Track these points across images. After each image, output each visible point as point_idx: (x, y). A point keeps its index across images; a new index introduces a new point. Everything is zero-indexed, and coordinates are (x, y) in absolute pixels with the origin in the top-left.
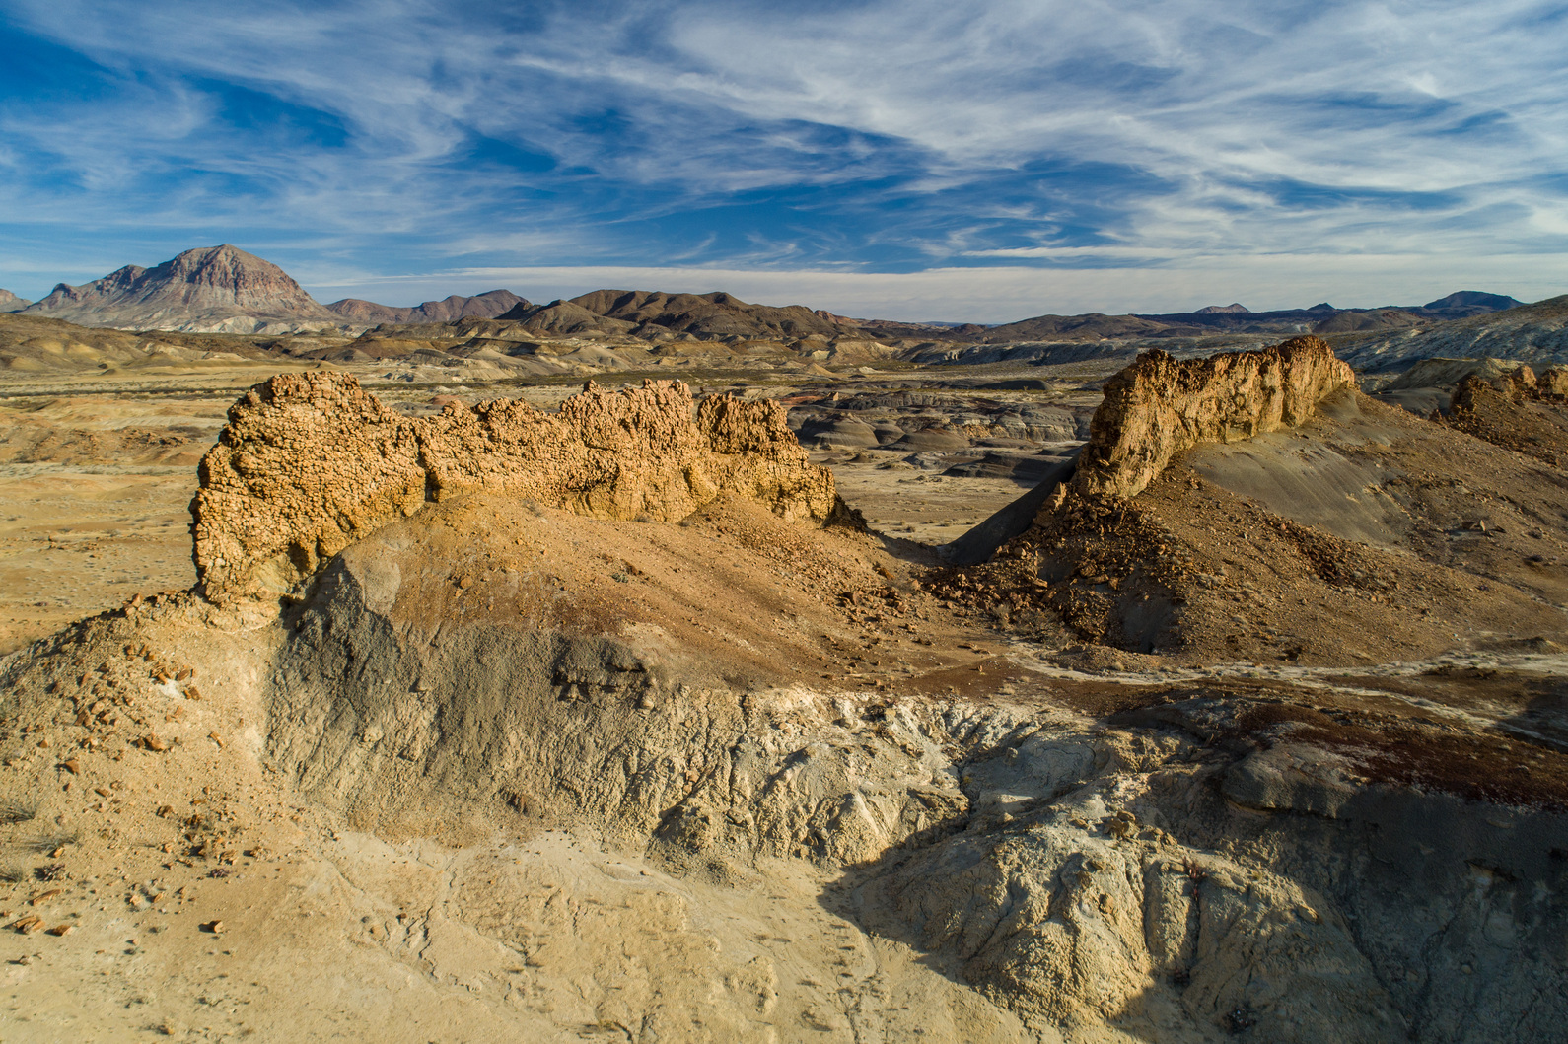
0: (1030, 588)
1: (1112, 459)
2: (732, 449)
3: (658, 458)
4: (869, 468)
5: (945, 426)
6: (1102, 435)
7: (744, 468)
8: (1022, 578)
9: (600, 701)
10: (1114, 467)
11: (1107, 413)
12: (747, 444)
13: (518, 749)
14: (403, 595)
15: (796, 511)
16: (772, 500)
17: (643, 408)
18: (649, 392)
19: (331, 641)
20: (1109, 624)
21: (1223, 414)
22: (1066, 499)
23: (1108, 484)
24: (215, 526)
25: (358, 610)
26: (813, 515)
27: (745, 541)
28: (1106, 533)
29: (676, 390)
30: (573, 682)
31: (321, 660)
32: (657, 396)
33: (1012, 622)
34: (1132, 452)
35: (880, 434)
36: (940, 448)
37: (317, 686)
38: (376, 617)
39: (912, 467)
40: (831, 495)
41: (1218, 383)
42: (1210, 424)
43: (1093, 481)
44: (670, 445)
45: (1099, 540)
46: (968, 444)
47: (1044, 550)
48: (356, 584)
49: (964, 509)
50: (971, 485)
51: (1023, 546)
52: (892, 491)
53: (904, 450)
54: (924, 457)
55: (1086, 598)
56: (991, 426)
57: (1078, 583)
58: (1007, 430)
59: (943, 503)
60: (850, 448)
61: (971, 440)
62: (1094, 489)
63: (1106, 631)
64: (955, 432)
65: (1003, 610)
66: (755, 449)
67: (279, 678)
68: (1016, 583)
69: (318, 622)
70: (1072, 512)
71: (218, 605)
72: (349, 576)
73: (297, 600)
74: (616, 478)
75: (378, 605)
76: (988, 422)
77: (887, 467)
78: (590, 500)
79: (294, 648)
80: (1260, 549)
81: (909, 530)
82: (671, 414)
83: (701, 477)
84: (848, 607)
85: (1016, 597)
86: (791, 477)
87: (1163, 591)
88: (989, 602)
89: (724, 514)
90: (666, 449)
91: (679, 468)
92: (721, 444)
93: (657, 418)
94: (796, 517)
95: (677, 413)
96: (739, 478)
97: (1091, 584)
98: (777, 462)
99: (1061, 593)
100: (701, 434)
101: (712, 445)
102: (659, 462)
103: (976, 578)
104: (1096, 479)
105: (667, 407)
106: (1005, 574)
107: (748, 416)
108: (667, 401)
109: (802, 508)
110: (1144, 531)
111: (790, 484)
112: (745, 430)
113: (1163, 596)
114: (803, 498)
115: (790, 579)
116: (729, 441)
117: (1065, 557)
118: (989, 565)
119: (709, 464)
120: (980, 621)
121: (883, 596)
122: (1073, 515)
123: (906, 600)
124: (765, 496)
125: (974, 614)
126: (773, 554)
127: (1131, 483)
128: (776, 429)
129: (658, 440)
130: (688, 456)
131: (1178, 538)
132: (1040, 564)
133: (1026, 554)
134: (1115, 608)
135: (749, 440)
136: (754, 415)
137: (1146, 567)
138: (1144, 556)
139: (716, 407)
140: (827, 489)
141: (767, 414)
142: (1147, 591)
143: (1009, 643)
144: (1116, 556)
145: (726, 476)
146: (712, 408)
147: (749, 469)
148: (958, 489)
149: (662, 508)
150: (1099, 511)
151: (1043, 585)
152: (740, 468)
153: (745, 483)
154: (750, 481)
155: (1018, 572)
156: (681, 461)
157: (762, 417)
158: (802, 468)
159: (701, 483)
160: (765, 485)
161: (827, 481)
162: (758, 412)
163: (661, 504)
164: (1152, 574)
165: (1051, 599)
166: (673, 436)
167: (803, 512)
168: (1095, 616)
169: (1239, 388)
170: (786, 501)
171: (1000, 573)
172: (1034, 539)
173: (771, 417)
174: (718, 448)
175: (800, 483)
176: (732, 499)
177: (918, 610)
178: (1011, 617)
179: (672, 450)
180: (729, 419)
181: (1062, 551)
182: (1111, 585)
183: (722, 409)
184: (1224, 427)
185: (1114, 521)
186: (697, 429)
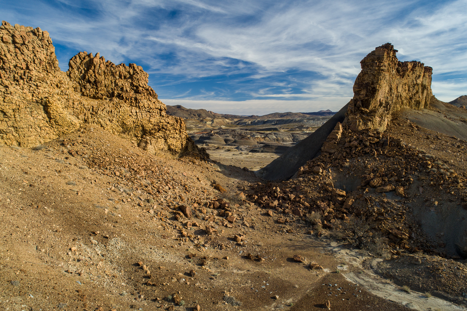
0: (331, 196)
1: (370, 108)
2: (99, 95)
4: (222, 151)
5: (248, 138)
7: (108, 109)
8: (324, 189)
10: (372, 112)
11: (366, 77)
12: (113, 93)
15: (157, 146)
18: (4, 31)
20: (410, 227)
21: (411, 94)
22: (343, 134)
23: (369, 123)
28: (379, 155)
29: (35, 34)
32: (13, 36)
33: (325, 227)
35: (226, 141)
36: (247, 145)
39: (237, 150)
41: (409, 76)
42: (406, 98)
43: (360, 122)
44: (24, 77)
45: (375, 160)
46: (257, 143)
47: (336, 167)
49: (258, 163)
50: (260, 155)
51: (319, 165)
52: (230, 158)
53: (235, 145)
54: (242, 147)
55: (382, 204)
56: (264, 138)
57: (370, 192)
58: (270, 139)
59: (250, 161)
60: (216, 145)
61: (258, 142)
62: (361, 127)
63: (410, 234)
64: (252, 140)
65: (315, 216)
66: (119, 96)
68: (320, 193)
70: (350, 142)
76: (263, 136)
77: (229, 150)
83: (61, 110)
84: (181, 220)
85: (323, 205)
86: (151, 120)
87: (448, 197)
88: (302, 209)
89: (80, 141)
90: (18, 81)
91: (34, 98)
92: (90, 90)
93: (9, 52)
94: (157, 150)
95: (33, 52)
96: (104, 116)
97: (381, 193)
98: (139, 108)
99: (358, 201)
100: (70, 80)
101: (81, 91)
102: (7, 90)
103: (287, 190)
104: (361, 120)
105: (24, 47)
106: (310, 186)
107: (114, 71)
108: (24, 42)
109: (161, 143)
110: (407, 153)
111: (151, 126)
112: (112, 83)
113: (451, 201)
114: (161, 136)
115: (127, 196)
116: (97, 89)
117: (352, 173)
118: (296, 180)
119: (71, 101)
120: (298, 227)
121: (216, 206)
122: (352, 143)
123: (235, 210)
124: (130, 133)
125: (292, 220)
126: (118, 174)
127: (379, 126)
128: (139, 85)
129: (8, 71)
130: (46, 90)
131: (434, 156)
132: (333, 179)
133: (323, 171)
134: (409, 212)
135: (115, 90)
136: (120, 72)
137: (423, 178)
138: (417, 170)
139: (85, 61)
140: (180, 132)
141: (132, 73)
142: (434, 197)
143: (333, 253)
144: (394, 170)
145: (91, 113)
146: (81, 62)
147: (113, 110)
148: (255, 157)
149: (14, 134)
150: (370, 140)
151: (341, 193)
152: (105, 108)
153: (110, 120)
154: (114, 119)
155: (319, 185)
156: (36, 92)
157: (128, 76)
158: (161, 115)
159: (61, 115)
160: (129, 124)
161: (181, 126)
162: (124, 72)
163: (13, 130)
164: (432, 183)
165: (351, 206)
166: (27, 71)
167: (162, 147)
168: (395, 220)
169: (417, 80)
170: (148, 138)
171: (306, 186)
172: (326, 160)
173: (134, 76)
174: (87, 93)
175: (159, 126)
176: (92, 130)
177: (245, 219)
178: (323, 223)
179: (26, 83)
180: (96, 71)
181: (349, 168)
182: (399, 193)
183: (90, 63)
184: (412, 101)
185: (382, 147)
186: (66, 76)
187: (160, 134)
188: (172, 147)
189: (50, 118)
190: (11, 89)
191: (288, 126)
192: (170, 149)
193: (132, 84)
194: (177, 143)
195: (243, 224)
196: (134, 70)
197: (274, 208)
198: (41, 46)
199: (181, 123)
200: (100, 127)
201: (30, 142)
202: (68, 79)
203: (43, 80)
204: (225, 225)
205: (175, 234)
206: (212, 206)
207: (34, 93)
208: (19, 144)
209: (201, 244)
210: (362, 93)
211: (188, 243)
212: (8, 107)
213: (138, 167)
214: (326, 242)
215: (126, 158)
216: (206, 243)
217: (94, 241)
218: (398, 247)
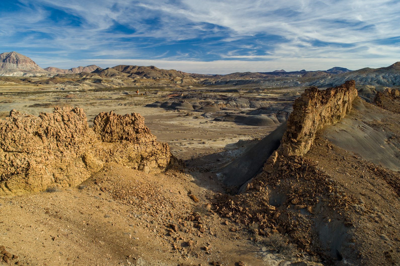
0: (266, 209)
1: (298, 139)
2: (114, 140)
4: (191, 118)
5: (213, 104)
7: (120, 150)
8: (261, 204)
10: (299, 142)
11: (296, 117)
12: (122, 137)
15: (150, 166)
16: (137, 162)
17: (52, 123)
18: (57, 114)
20: (312, 236)
21: (332, 113)
22: (278, 158)
23: (296, 151)
28: (300, 178)
29: (75, 112)
32: (62, 116)
33: (260, 234)
34: (306, 135)
35: (194, 107)
36: (211, 111)
39: (204, 117)
41: (331, 100)
42: (328, 117)
43: (290, 149)
44: (71, 143)
45: (297, 182)
46: (219, 110)
47: (272, 185)
49: (221, 134)
50: (222, 124)
52: (198, 127)
53: (201, 112)
54: (207, 114)
55: (297, 218)
56: (226, 104)
57: (290, 208)
58: (231, 105)
59: (214, 131)
60: (185, 111)
61: (220, 108)
62: (291, 154)
63: (311, 241)
64: (216, 106)
65: (254, 226)
66: (126, 139)
68: (259, 206)
70: (282, 166)
74: (27, 170)
76: (225, 103)
77: (196, 118)
80: (372, 185)
81: (204, 143)
83: (93, 158)
84: (172, 236)
85: (260, 216)
86: (147, 150)
87: (338, 216)
88: (247, 219)
89: (106, 179)
90: (68, 146)
91: (78, 156)
92: (107, 138)
93: (61, 129)
94: (150, 168)
95: (75, 125)
96: (117, 155)
97: (298, 209)
98: (139, 144)
99: (282, 214)
100: (95, 133)
101: (102, 139)
102: (62, 155)
103: (238, 203)
104: (291, 148)
105: (69, 122)
106: (253, 201)
107: (122, 122)
108: (69, 119)
109: (154, 164)
110: (318, 177)
111: (147, 154)
112: (121, 130)
113: (339, 220)
114: (154, 159)
115: (139, 220)
116: (112, 136)
117: (281, 190)
118: (244, 195)
119: (98, 151)
120: (243, 234)
121: (192, 220)
122: (283, 168)
123: (204, 221)
124: (133, 161)
125: (240, 228)
126: (131, 202)
127: (304, 148)
128: (139, 128)
129: (62, 142)
130: (84, 148)
131: (335, 181)
132: (269, 195)
133: (262, 188)
134: (313, 225)
135: (123, 135)
136: (126, 122)
137: (325, 200)
138: (322, 192)
139: (104, 119)
140: (166, 153)
141: (133, 120)
142: (329, 216)
143: (263, 256)
144: (308, 192)
145: (109, 155)
146: (102, 120)
147: (123, 150)
148: (218, 126)
149: (67, 179)
150: (295, 166)
151: (272, 209)
152: (118, 150)
153: (121, 157)
154: (124, 156)
155: (259, 200)
156: (78, 152)
157: (131, 122)
158: (153, 145)
159: (93, 162)
160: (133, 156)
161: (166, 149)
162: (128, 120)
163: (66, 178)
164: (329, 205)
165: (278, 217)
166: (73, 139)
167: (154, 166)
168: (303, 231)
169: (338, 102)
170: (145, 162)
171: (250, 200)
172: (265, 179)
173: (135, 122)
174: (106, 140)
175: (152, 153)
176: (112, 169)
177: (211, 229)
178: (259, 231)
179: (72, 147)
180: (111, 125)
181: (279, 187)
182: (308, 211)
183: (107, 120)
184: (333, 118)
185: (303, 171)
186: (93, 131)
187: (153, 158)
188: (161, 165)
189: (86, 165)
190: (65, 154)
191: (247, 87)
192: (159, 166)
193: (134, 128)
194: (163, 162)
195: (210, 233)
196: (135, 117)
197: (229, 218)
198: (79, 120)
199: (166, 147)
200: (115, 163)
201: (76, 183)
202: (94, 133)
203: (82, 142)
204: (198, 235)
205: (170, 247)
206: (190, 220)
207: (77, 152)
208: (70, 185)
209: (185, 254)
210: (293, 128)
211: (178, 253)
212: (63, 165)
213: (143, 194)
214: (260, 247)
215: (135, 188)
216: (188, 253)
217: (129, 263)
218: (302, 251)
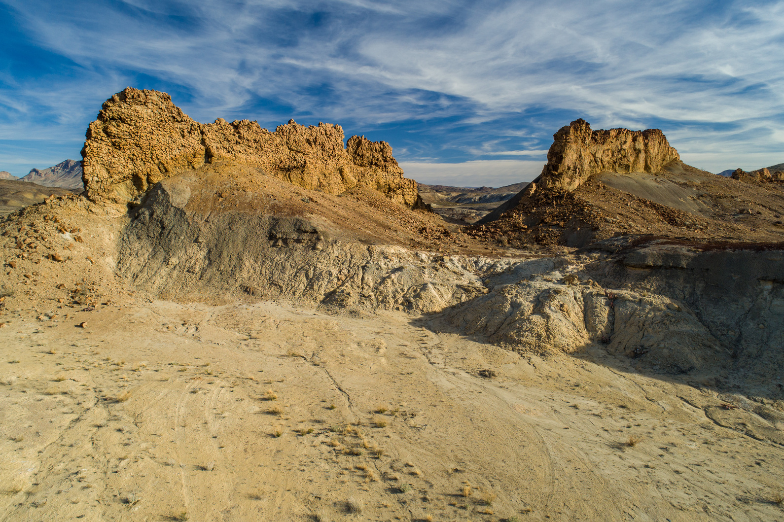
0: (518, 229)
1: (559, 171)
2: (364, 164)
3: (326, 160)
6: (554, 159)
7: (370, 173)
8: (514, 225)
9: (293, 247)
10: (561, 175)
11: (556, 148)
12: (372, 162)
13: (250, 268)
14: (191, 200)
15: (397, 200)
16: (385, 192)
17: (319, 135)
18: (322, 128)
19: (153, 221)
20: (560, 242)
21: (615, 159)
22: (536, 191)
23: (557, 183)
24: (94, 159)
25: (168, 206)
26: (406, 203)
27: (371, 204)
28: (556, 205)
29: (335, 128)
30: (279, 238)
31: (148, 230)
33: (509, 243)
34: (569, 168)
37: (145, 242)
38: (177, 209)
40: (415, 194)
41: (612, 142)
42: (609, 163)
43: (549, 181)
44: (332, 155)
45: (553, 207)
47: (525, 214)
48: (167, 194)
51: (514, 213)
55: (548, 231)
57: (543, 226)
62: (550, 185)
65: (504, 239)
66: (376, 164)
67: (125, 238)
68: (511, 228)
69: (147, 213)
70: (539, 195)
71: (94, 201)
72: (163, 191)
73: (136, 204)
74: (304, 166)
75: (178, 204)
78: (291, 176)
79: (134, 225)
80: (636, 210)
82: (333, 140)
83: (348, 174)
85: (511, 233)
86: (394, 181)
88: (497, 236)
89: (360, 192)
90: (330, 157)
91: (337, 167)
92: (359, 161)
93: (325, 141)
94: (397, 203)
96: (368, 177)
97: (550, 225)
98: (387, 172)
100: (348, 154)
101: (354, 161)
103: (490, 227)
104: (551, 181)
106: (505, 224)
107: (372, 148)
108: (331, 134)
109: (401, 199)
110: (576, 202)
111: (394, 185)
112: (371, 155)
113: (587, 227)
114: (401, 193)
116: (363, 160)
117: (535, 215)
120: (492, 243)
124: (381, 190)
125: (489, 240)
127: (569, 185)
128: (387, 156)
129: (326, 152)
130: (342, 162)
131: (594, 204)
135: (373, 160)
136: (376, 148)
137: (578, 216)
138: (577, 212)
139: (356, 142)
140: (413, 190)
142: (579, 226)
144: (562, 213)
145: (361, 176)
147: (373, 174)
150: (553, 194)
151: (525, 227)
154: (373, 180)
155: (512, 223)
156: (338, 163)
157: (380, 149)
158: (400, 178)
159: (348, 177)
160: (381, 183)
161: (413, 187)
163: (328, 185)
164: (582, 219)
166: (334, 151)
169: (623, 146)
170: (392, 193)
171: (502, 224)
172: (520, 209)
173: (384, 150)
174: (357, 163)
175: (399, 185)
176: (364, 187)
179: (333, 158)
180: (363, 148)
182: (560, 225)
183: (359, 143)
184: (616, 166)
186: (346, 152)
187: (399, 191)
188: (407, 201)
189: (343, 179)
190: (328, 162)
194: (410, 199)
196: (384, 145)
197: (479, 236)
198: (338, 136)
199: (414, 183)
200: (366, 185)
201: (335, 192)
203: (340, 156)
212: (327, 172)
